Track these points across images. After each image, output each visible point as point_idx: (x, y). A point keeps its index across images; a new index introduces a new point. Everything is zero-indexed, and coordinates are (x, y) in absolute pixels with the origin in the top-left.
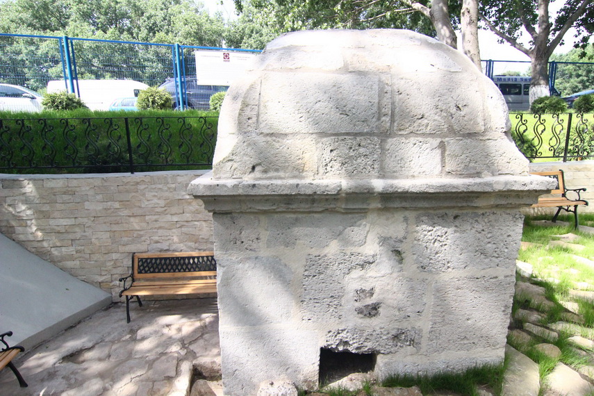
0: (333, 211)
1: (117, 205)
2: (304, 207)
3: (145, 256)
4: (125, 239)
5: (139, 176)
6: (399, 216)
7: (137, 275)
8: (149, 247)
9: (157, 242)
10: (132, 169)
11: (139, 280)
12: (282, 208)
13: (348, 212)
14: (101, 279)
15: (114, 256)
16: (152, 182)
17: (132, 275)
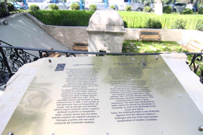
0: (101, 34)
1: (71, 33)
2: (98, 33)
3: (76, 43)
4: (72, 39)
5: (75, 27)
6: (108, 35)
7: (75, 46)
8: (77, 41)
9: (78, 40)
10: (74, 26)
11: (75, 47)
12: (95, 33)
13: (103, 34)
14: (68, 47)
15: (71, 42)
16: (78, 28)
17: (74, 46)
